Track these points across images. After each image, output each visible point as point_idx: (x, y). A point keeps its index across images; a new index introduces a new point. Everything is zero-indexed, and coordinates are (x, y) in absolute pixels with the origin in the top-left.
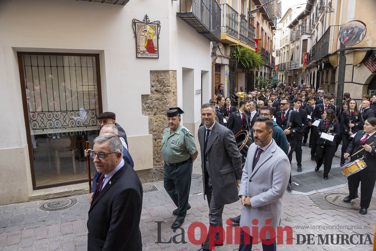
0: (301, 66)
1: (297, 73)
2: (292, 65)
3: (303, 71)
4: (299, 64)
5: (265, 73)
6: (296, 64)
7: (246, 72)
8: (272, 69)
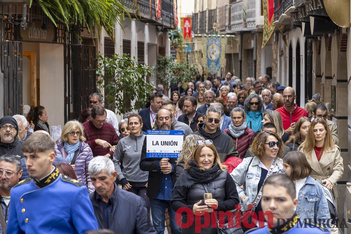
0: (259, 20)
1: (253, 44)
2: (235, 18)
3: (266, 38)
4: (255, 17)
5: (141, 45)
6: (247, 15)
7: (67, 43)
8: (166, 30)
